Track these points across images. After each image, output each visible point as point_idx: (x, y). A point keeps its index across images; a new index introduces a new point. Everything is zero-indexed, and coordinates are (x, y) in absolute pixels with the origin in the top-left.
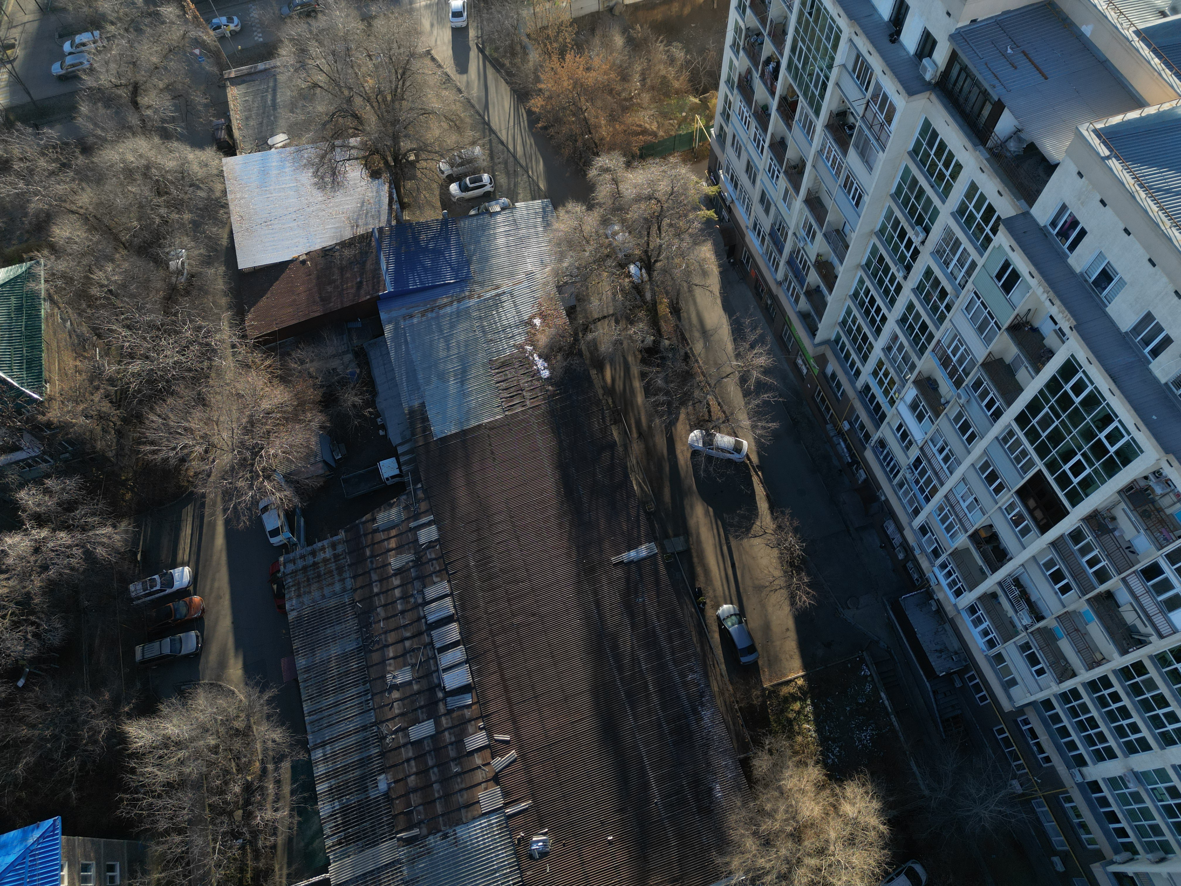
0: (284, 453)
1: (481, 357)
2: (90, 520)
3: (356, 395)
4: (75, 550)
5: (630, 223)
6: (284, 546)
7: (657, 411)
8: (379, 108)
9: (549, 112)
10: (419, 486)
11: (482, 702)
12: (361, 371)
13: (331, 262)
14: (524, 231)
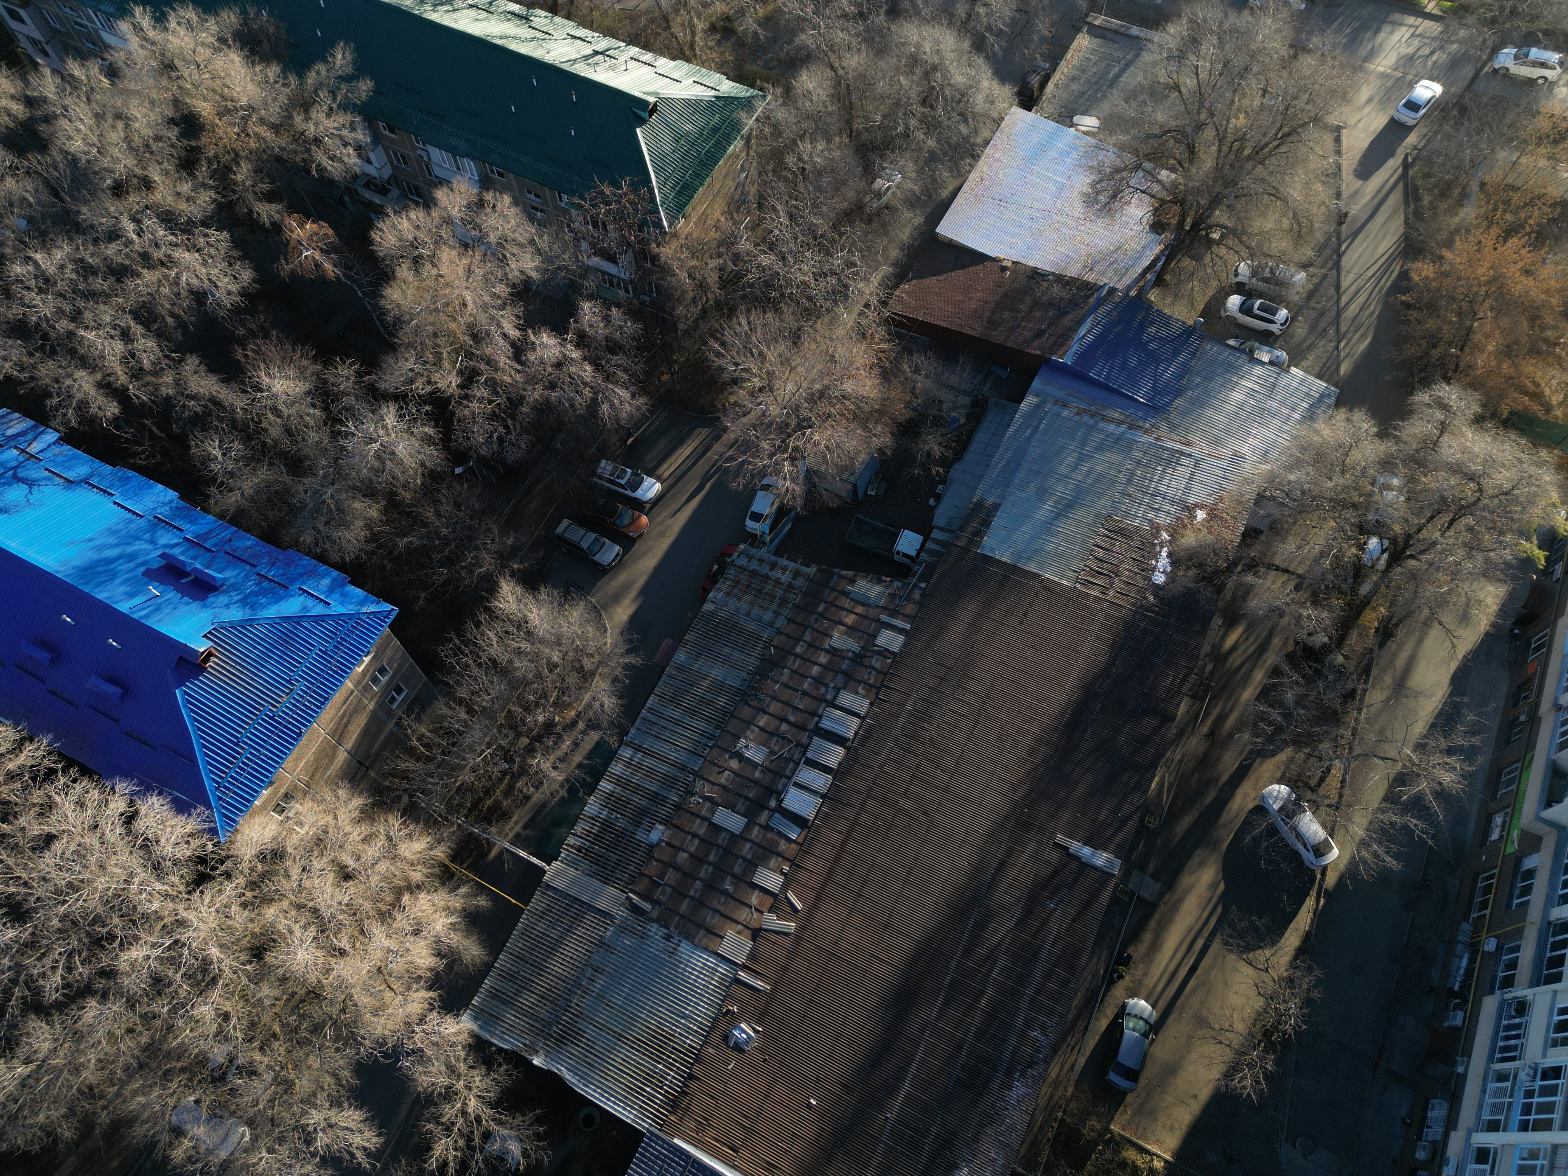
0: (826, 447)
1: (1103, 504)
2: (619, 373)
3: (940, 444)
4: (587, 391)
5: (1419, 488)
6: (754, 536)
7: (1255, 725)
8: (1225, 156)
9: (1429, 290)
10: (923, 585)
11: (805, 848)
12: (965, 424)
13: (1031, 289)
14: (1275, 405)
